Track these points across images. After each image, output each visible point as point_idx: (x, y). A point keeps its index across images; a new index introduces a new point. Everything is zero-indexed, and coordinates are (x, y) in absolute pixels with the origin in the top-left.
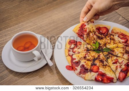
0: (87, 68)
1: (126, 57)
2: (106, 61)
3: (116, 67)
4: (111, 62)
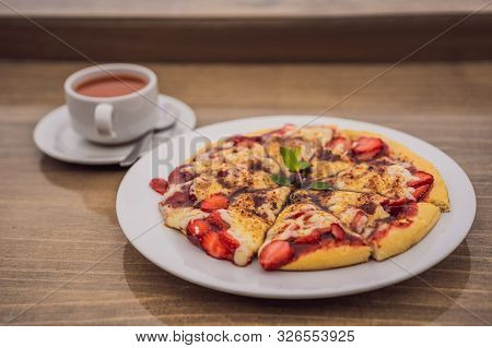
0: (195, 193)
1: (348, 216)
2: (275, 205)
3: (287, 226)
4: (287, 212)
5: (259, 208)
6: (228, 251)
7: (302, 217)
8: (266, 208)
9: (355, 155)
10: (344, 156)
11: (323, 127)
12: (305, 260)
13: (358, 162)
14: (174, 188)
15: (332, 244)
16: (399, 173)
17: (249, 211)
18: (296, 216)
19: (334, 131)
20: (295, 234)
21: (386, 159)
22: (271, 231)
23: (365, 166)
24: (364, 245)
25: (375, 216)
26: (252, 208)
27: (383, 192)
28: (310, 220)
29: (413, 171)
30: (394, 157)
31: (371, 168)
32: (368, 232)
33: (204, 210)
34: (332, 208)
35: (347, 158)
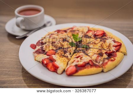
0: (45, 49)
1: (94, 57)
2: (70, 53)
3: (74, 61)
4: (74, 56)
5: (65, 54)
6: (55, 69)
7: (80, 58)
8: (67, 54)
9: (95, 36)
10: (92, 36)
11: (85, 27)
12: (80, 72)
13: (97, 38)
14: (38, 48)
15: (89, 67)
16: (110, 42)
17: (62, 55)
18: (77, 57)
19: (89, 28)
20: (77, 63)
21: (106, 37)
22: (69, 62)
23: (99, 40)
24: (100, 67)
25: (103, 57)
26: (63, 54)
27: (105, 49)
28: (82, 59)
29: (114, 41)
30: (108, 37)
31: (101, 41)
32: (101, 63)
33: (47, 55)
34: (89, 54)
35: (93, 37)
